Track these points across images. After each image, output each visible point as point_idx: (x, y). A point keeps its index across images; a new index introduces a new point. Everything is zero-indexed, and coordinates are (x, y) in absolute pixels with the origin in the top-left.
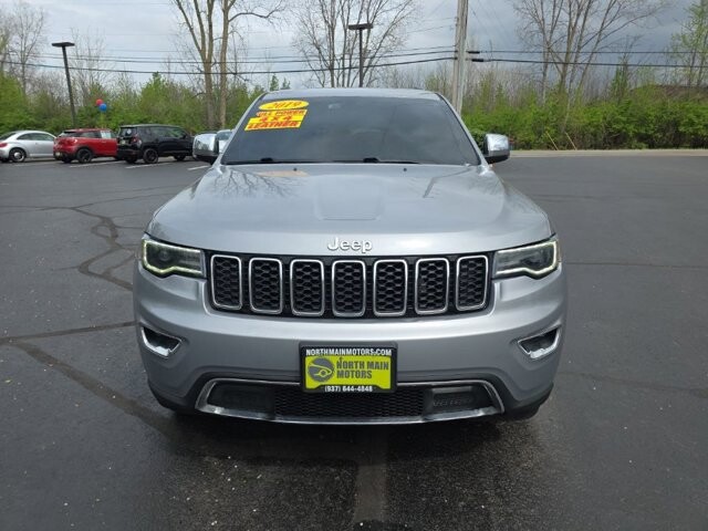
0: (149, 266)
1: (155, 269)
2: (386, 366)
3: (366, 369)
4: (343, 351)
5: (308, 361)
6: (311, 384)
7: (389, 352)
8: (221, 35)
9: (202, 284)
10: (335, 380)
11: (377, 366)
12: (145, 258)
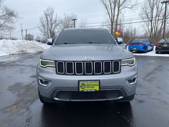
0: (41, 65)
1: (43, 66)
2: (98, 85)
3: (93, 86)
4: (88, 82)
5: (80, 84)
6: (81, 90)
7: (98, 82)
8: (117, 15)
9: (55, 68)
10: (86, 89)
11: (96, 85)
12: (40, 64)
